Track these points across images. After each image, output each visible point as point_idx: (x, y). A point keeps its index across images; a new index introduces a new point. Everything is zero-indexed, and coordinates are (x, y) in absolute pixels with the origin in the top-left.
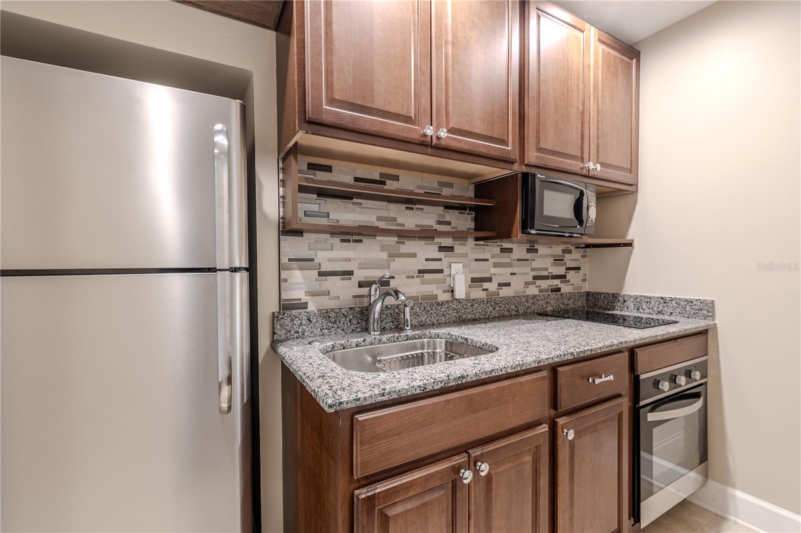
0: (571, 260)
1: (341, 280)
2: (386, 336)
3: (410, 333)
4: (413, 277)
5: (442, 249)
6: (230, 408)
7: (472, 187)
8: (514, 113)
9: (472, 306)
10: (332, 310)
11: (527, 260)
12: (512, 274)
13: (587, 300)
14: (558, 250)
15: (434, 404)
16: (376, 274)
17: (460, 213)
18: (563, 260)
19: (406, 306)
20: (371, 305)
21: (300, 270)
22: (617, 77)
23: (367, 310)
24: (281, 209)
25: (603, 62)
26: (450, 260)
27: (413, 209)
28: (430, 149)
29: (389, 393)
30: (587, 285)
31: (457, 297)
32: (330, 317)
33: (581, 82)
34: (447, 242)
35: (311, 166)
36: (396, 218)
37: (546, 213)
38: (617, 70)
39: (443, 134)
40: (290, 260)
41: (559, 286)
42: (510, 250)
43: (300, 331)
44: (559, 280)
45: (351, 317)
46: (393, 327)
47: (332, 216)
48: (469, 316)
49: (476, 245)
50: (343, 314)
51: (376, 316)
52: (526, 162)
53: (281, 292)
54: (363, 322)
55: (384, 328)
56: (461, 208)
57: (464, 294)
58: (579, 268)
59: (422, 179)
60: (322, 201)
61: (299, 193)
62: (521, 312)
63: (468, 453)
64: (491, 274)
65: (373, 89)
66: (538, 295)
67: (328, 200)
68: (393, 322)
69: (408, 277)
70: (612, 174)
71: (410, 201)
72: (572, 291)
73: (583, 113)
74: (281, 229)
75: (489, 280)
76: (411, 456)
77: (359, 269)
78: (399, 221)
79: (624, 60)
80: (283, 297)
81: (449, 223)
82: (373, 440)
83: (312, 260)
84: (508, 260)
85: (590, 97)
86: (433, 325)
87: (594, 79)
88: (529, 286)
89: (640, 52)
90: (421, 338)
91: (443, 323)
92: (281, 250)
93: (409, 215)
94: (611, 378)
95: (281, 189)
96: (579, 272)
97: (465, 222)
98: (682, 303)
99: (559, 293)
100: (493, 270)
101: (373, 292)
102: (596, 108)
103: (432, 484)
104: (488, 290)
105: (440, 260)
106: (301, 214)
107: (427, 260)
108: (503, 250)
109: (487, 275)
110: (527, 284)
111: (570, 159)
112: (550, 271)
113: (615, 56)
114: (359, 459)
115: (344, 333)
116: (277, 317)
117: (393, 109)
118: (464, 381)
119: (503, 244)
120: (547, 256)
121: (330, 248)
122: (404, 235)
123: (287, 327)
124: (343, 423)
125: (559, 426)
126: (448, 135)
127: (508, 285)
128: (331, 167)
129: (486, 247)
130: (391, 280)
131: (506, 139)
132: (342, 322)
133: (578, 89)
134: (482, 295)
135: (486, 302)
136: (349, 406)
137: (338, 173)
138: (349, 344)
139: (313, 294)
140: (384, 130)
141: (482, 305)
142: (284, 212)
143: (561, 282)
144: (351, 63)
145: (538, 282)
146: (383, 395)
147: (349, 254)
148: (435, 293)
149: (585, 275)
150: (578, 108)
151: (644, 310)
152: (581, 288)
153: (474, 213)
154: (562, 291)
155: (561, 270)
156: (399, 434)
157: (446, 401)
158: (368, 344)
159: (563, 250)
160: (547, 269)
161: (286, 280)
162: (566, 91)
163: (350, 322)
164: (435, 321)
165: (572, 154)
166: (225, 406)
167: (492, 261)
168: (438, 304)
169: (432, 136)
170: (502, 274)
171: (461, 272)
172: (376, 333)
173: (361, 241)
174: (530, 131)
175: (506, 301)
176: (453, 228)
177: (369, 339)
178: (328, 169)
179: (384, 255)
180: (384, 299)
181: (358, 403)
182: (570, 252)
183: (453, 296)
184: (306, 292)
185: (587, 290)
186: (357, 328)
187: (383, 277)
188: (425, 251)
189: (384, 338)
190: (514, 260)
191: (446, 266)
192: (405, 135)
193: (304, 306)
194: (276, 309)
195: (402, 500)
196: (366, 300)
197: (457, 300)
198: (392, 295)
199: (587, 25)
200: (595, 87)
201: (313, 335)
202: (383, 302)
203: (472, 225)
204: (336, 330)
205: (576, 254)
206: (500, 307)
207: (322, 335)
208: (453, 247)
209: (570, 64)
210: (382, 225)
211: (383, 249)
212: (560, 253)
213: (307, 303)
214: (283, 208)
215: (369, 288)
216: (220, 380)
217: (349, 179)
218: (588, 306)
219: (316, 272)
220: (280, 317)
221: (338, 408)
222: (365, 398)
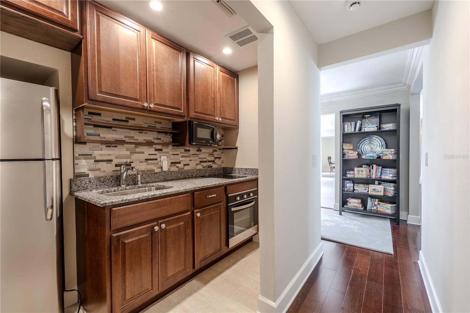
0: (217, 154)
1: (106, 164)
2: (128, 187)
3: (140, 185)
4: (143, 162)
5: (156, 150)
6: (51, 219)
7: (171, 124)
8: (184, 98)
9: (171, 174)
10: (102, 177)
11: (197, 154)
12: (190, 160)
13: (224, 171)
14: (211, 150)
15: (143, 204)
16: (124, 161)
17: (165, 135)
18: (213, 154)
19: (138, 174)
20: (121, 174)
21: (85, 159)
22: (228, 84)
23: (119, 177)
24: (74, 132)
25: (222, 79)
26: (161, 154)
27: (142, 133)
28: (146, 111)
29: (125, 200)
30: (224, 165)
31: (164, 170)
32: (100, 180)
33: (213, 87)
34: (159, 147)
35: (90, 113)
36: (134, 137)
37: (198, 136)
38: (228, 82)
39: (152, 106)
40: (79, 155)
41: (211, 165)
42: (189, 150)
43: (85, 186)
44: (212, 163)
45: (112, 180)
46: (133, 184)
47: (101, 135)
48: (170, 178)
49: (173, 148)
50: (108, 179)
51: (124, 178)
52: (190, 117)
53: (75, 169)
54: (117, 182)
55: (128, 184)
56: (166, 133)
57: (167, 169)
58: (220, 158)
59: (146, 120)
60: (96, 128)
61: (85, 125)
62: (194, 176)
63: (158, 222)
64: (180, 160)
65: (120, 87)
66: (202, 169)
67: (99, 128)
68: (133, 182)
69: (140, 162)
70: (227, 121)
71: (141, 130)
72: (217, 167)
73: (214, 98)
74: (74, 141)
75: (179, 163)
76: (134, 222)
77: (115, 159)
78: (135, 138)
79: (231, 79)
80: (76, 171)
81: (160, 139)
82: (119, 217)
83: (91, 155)
84: (188, 155)
85: (217, 92)
86: (152, 182)
87: (218, 86)
88: (198, 165)
89: (238, 75)
90: (145, 187)
91: (157, 181)
92: (74, 151)
93: (140, 135)
94: (215, 195)
95: (74, 123)
96: (220, 159)
97: (168, 139)
98: (251, 170)
99: (211, 168)
100: (181, 159)
101: (122, 169)
102: (220, 96)
103: (143, 232)
104: (179, 167)
105: (156, 155)
106: (85, 135)
107: (149, 155)
108: (186, 150)
109: (178, 161)
110: (197, 164)
111: (209, 116)
112: (207, 159)
113: (227, 77)
114: (113, 223)
115: (108, 187)
116: (73, 181)
117: (129, 95)
118: (155, 196)
119: (186, 148)
120: (206, 153)
121: (101, 150)
122: (138, 144)
123: (78, 185)
124: (107, 212)
125: (195, 212)
126: (155, 106)
127: (188, 165)
128: (101, 114)
129: (178, 149)
130: (132, 164)
131: (180, 108)
132: (107, 182)
133: (212, 89)
134: (177, 169)
135: (177, 172)
136: (109, 204)
137: (104, 117)
138: (110, 190)
139: (91, 170)
140: (125, 104)
141: (176, 173)
142: (76, 134)
143: (212, 164)
144: (110, 77)
145: (202, 164)
146: (123, 201)
147: (111, 152)
148: (153, 169)
149: (223, 161)
150: (212, 96)
151: (241, 173)
152: (221, 166)
153: (172, 135)
154: (213, 167)
155: (213, 159)
156: (130, 214)
157: (148, 203)
158: (119, 190)
159: (213, 150)
160: (206, 158)
161: (77, 164)
162: (206, 90)
163: (111, 182)
164: (153, 181)
165: (210, 113)
166: (49, 217)
167: (180, 155)
168: (155, 173)
169: (147, 107)
170: (186, 160)
171: (166, 159)
172: (124, 186)
173: (116, 147)
174: (191, 105)
175: (187, 172)
176: (162, 141)
177: (120, 188)
178: (99, 115)
179: (128, 153)
180: (127, 171)
181: (113, 203)
182: (216, 151)
183: (162, 170)
184: (88, 169)
185: (224, 166)
186: (115, 184)
187: (127, 162)
188: (148, 151)
189: (128, 188)
190: (191, 154)
191: (159, 157)
192: (135, 106)
193: (88, 175)
194: (72, 177)
195: (131, 237)
196: (119, 172)
197: (164, 171)
198: (130, 169)
199: (215, 65)
200: (219, 88)
201: (92, 188)
202: (127, 173)
203: (171, 140)
204: (104, 186)
205: (219, 152)
206: (184, 174)
207: (97, 188)
208: (162, 149)
209: (208, 79)
210: (127, 140)
211: (127, 150)
212: (212, 151)
213: (89, 174)
214: (75, 132)
215: (120, 167)
216: (47, 207)
217: (110, 119)
218: (224, 173)
219: (93, 160)
220: (75, 180)
221: (105, 205)
222: (115, 202)
